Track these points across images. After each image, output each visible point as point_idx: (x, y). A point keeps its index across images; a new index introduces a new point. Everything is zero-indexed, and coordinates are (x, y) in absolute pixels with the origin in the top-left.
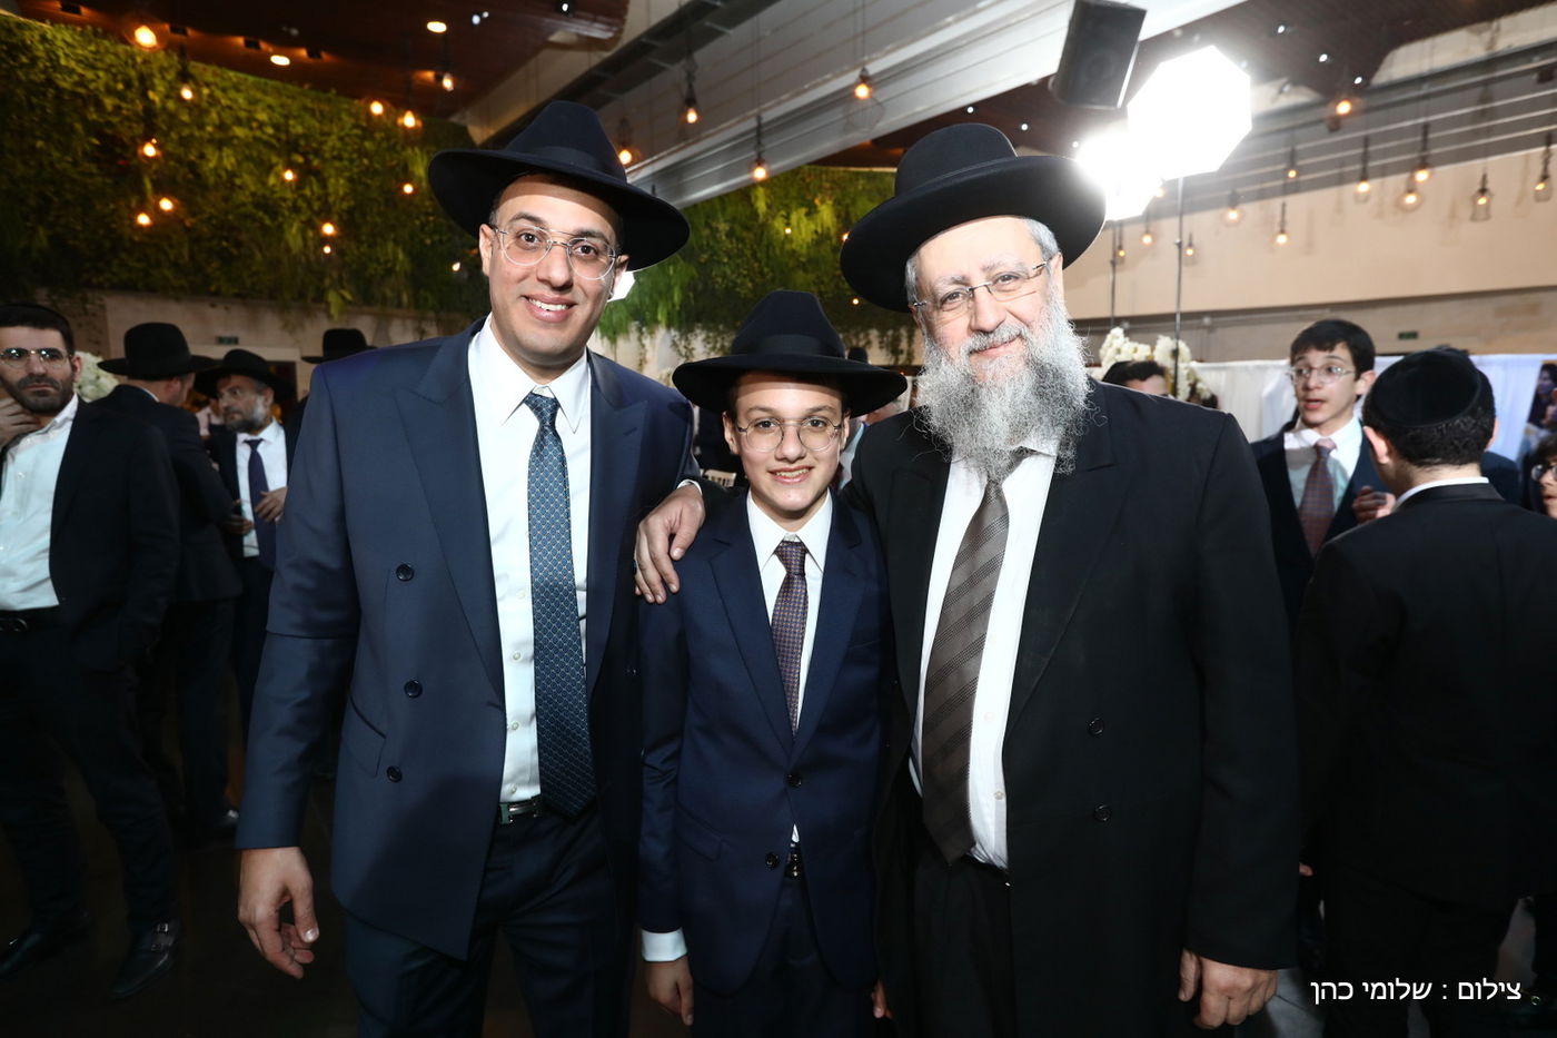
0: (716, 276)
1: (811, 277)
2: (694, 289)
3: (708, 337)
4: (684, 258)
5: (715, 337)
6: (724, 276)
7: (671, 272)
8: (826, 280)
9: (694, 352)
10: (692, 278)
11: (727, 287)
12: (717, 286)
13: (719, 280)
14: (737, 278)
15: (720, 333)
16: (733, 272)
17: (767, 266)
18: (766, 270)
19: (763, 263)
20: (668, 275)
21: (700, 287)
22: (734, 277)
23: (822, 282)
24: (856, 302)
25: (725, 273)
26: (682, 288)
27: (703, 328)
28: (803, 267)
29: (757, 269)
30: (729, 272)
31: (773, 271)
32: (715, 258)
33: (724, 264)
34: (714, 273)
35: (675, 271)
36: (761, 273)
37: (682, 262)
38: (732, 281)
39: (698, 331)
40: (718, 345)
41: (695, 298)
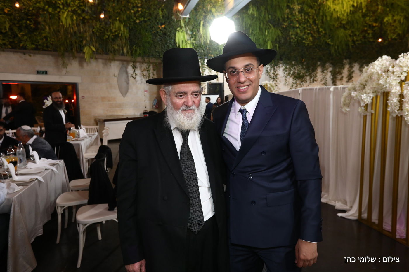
0: (292, 34)
1: (349, 32)
2: (279, 42)
3: (286, 68)
4: (274, 26)
5: (290, 68)
6: (297, 34)
7: (267, 33)
8: (357, 33)
9: (278, 76)
10: (278, 36)
11: (297, 41)
12: (292, 40)
13: (293, 36)
14: (304, 35)
15: (292, 66)
16: (301, 31)
17: (321, 27)
18: (321, 30)
19: (319, 26)
20: (265, 35)
21: (283, 41)
22: (301, 34)
23: (355, 35)
24: (380, 40)
25: (297, 33)
26: (272, 42)
27: (283, 64)
28: (344, 27)
29: (315, 30)
30: (299, 31)
31: (325, 30)
32: (291, 25)
33: (297, 28)
34: (290, 33)
35: (268, 33)
36: (318, 32)
37: (272, 28)
38: (301, 37)
39: (281, 65)
40: (292, 72)
41: (279, 47)
